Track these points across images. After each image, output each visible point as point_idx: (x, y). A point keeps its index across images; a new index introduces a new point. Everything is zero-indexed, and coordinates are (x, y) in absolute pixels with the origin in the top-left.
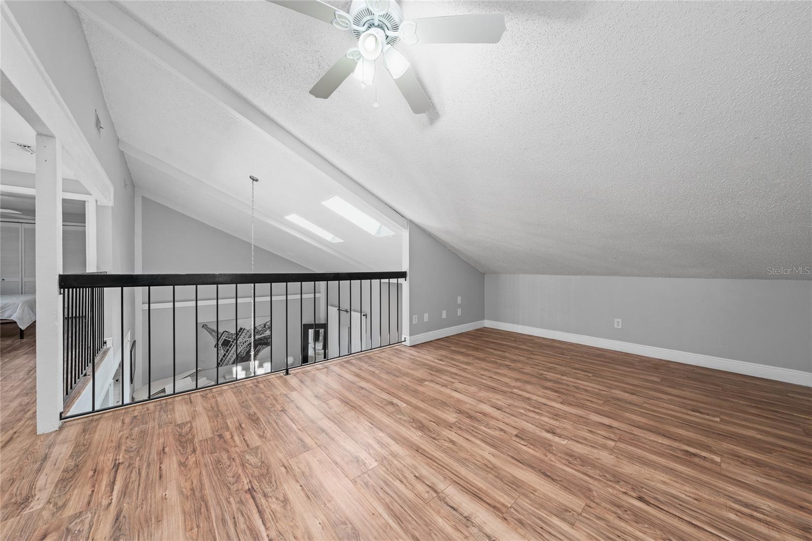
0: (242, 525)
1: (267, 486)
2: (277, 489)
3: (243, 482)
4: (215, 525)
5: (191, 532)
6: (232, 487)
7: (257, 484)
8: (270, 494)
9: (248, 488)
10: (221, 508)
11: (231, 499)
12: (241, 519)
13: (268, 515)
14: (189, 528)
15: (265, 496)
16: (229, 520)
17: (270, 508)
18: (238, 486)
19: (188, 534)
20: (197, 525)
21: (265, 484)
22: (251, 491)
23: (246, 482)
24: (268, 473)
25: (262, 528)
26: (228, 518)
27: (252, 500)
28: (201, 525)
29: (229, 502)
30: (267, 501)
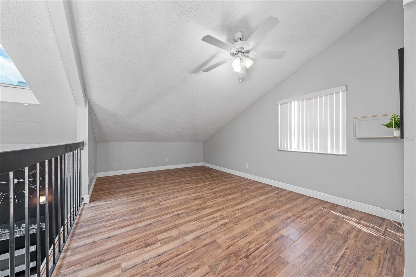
0: (265, 253)
1: (243, 251)
2: (244, 247)
3: (242, 262)
4: (269, 263)
5: (276, 272)
6: (246, 267)
7: (242, 255)
8: (248, 248)
9: (245, 259)
10: (260, 265)
11: (254, 263)
12: (263, 254)
13: (258, 246)
14: (274, 274)
15: (249, 250)
16: (265, 259)
17: (254, 246)
18: (245, 264)
19: (277, 272)
20: (272, 271)
21: (241, 252)
22: (247, 257)
23: (242, 261)
24: (234, 253)
25: (264, 246)
26: (264, 260)
27: (252, 254)
28: (271, 269)
29: (256, 263)
30: (251, 248)
